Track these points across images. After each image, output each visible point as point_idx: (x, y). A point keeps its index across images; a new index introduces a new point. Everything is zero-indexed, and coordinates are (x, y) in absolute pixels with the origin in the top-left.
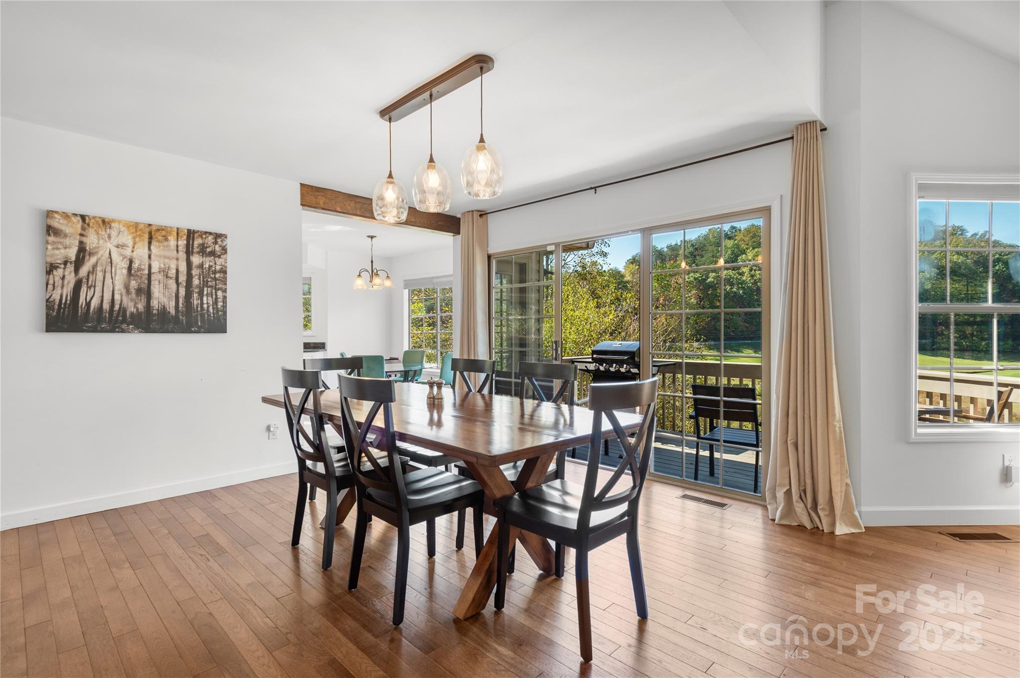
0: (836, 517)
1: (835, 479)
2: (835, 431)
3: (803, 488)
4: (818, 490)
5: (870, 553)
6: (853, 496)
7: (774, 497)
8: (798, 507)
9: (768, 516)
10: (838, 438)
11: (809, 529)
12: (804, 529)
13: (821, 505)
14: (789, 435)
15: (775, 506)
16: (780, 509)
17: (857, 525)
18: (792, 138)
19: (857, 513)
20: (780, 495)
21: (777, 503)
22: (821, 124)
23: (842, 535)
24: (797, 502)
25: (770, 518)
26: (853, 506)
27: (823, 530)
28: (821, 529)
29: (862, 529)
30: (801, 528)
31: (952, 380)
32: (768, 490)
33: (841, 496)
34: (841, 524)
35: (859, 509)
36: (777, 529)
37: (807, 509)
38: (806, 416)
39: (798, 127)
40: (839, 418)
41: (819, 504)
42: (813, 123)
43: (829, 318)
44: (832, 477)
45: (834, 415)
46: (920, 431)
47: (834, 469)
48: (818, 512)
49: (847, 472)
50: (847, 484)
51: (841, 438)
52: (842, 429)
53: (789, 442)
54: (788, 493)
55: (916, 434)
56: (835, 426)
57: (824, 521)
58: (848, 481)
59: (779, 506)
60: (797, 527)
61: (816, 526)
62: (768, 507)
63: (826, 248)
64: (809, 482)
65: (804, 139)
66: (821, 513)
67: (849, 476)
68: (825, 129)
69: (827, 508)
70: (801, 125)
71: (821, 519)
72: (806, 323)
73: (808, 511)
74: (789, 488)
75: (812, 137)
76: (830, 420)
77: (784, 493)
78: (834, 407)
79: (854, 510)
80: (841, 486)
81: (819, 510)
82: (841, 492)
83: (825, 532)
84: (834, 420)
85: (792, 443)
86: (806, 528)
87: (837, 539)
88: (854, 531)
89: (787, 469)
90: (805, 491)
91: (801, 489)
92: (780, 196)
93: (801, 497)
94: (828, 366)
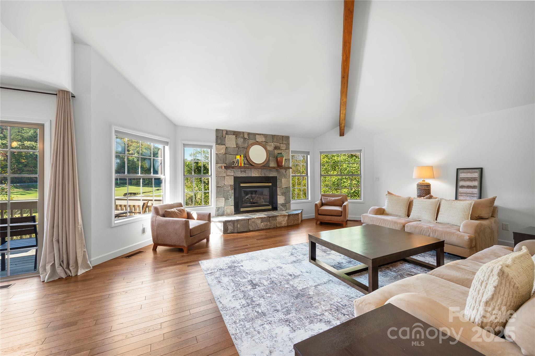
0: (79, 267)
1: (79, 251)
2: (79, 230)
3: (62, 260)
4: (70, 258)
5: (92, 277)
6: (87, 256)
7: (45, 269)
8: (58, 270)
9: (41, 281)
10: (80, 231)
11: (64, 278)
12: (62, 279)
13: (71, 265)
14: (54, 237)
15: (45, 274)
16: (48, 275)
17: (89, 267)
18: (56, 95)
19: (89, 262)
20: (48, 267)
21: (46, 272)
22: (72, 94)
23: (81, 274)
24: (58, 267)
25: (42, 281)
26: (87, 260)
27: (72, 276)
28: (71, 275)
29: (91, 268)
30: (61, 279)
31: (128, 200)
32: (41, 267)
33: (81, 257)
34: (81, 269)
35: (90, 260)
36: (46, 285)
37: (64, 269)
38: (64, 226)
39: (59, 91)
40: (81, 224)
41: (70, 264)
42: (68, 92)
43: (76, 180)
44: (77, 250)
45: (78, 223)
46: (116, 222)
47: (78, 246)
48: (69, 269)
49: (84, 246)
50: (84, 251)
51: (82, 232)
52: (82, 228)
53: (54, 240)
54: (53, 265)
55: (114, 224)
56: (78, 228)
57: (72, 272)
58: (85, 250)
59: (48, 273)
60: (58, 279)
61: (68, 275)
62: (41, 276)
63: (75, 150)
64: (65, 256)
65: (63, 98)
66: (71, 268)
67: (86, 247)
68: (74, 97)
69: (74, 265)
70: (61, 90)
71: (71, 271)
72: (64, 183)
73: (64, 270)
74: (54, 262)
75: (67, 98)
76: (76, 226)
77: (51, 266)
78: (78, 220)
79: (87, 261)
80: (81, 253)
81: (70, 268)
82: (81, 256)
83: (73, 276)
84: (78, 225)
85: (55, 240)
86: (63, 278)
87: (79, 277)
88: (87, 270)
89: (52, 254)
90: (63, 261)
91: (61, 260)
92: (49, 121)
93: (60, 265)
94: (76, 202)
